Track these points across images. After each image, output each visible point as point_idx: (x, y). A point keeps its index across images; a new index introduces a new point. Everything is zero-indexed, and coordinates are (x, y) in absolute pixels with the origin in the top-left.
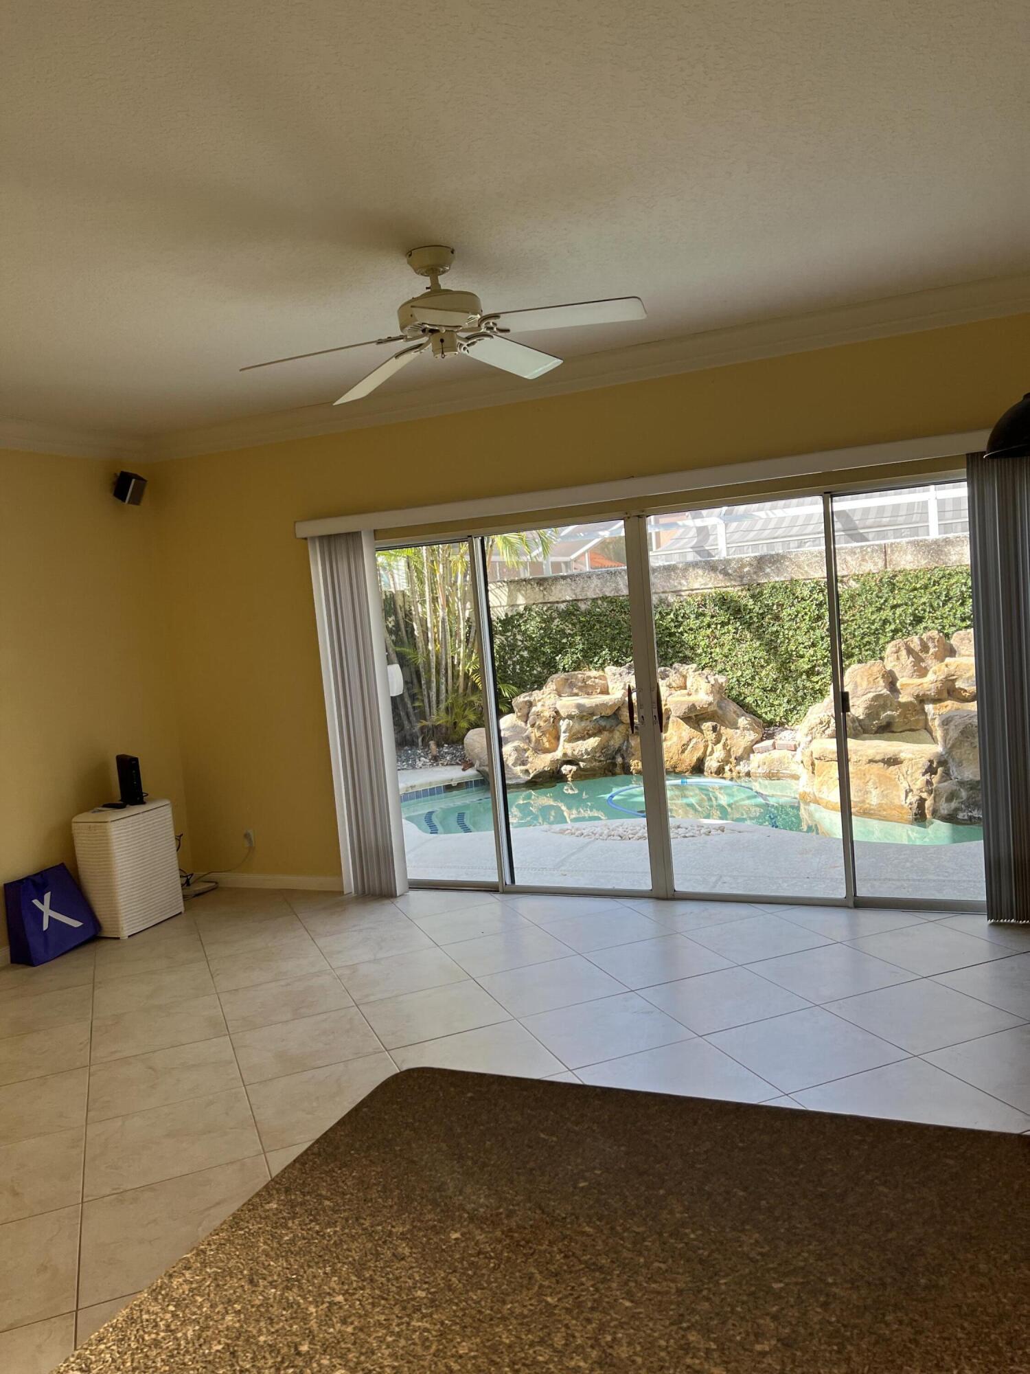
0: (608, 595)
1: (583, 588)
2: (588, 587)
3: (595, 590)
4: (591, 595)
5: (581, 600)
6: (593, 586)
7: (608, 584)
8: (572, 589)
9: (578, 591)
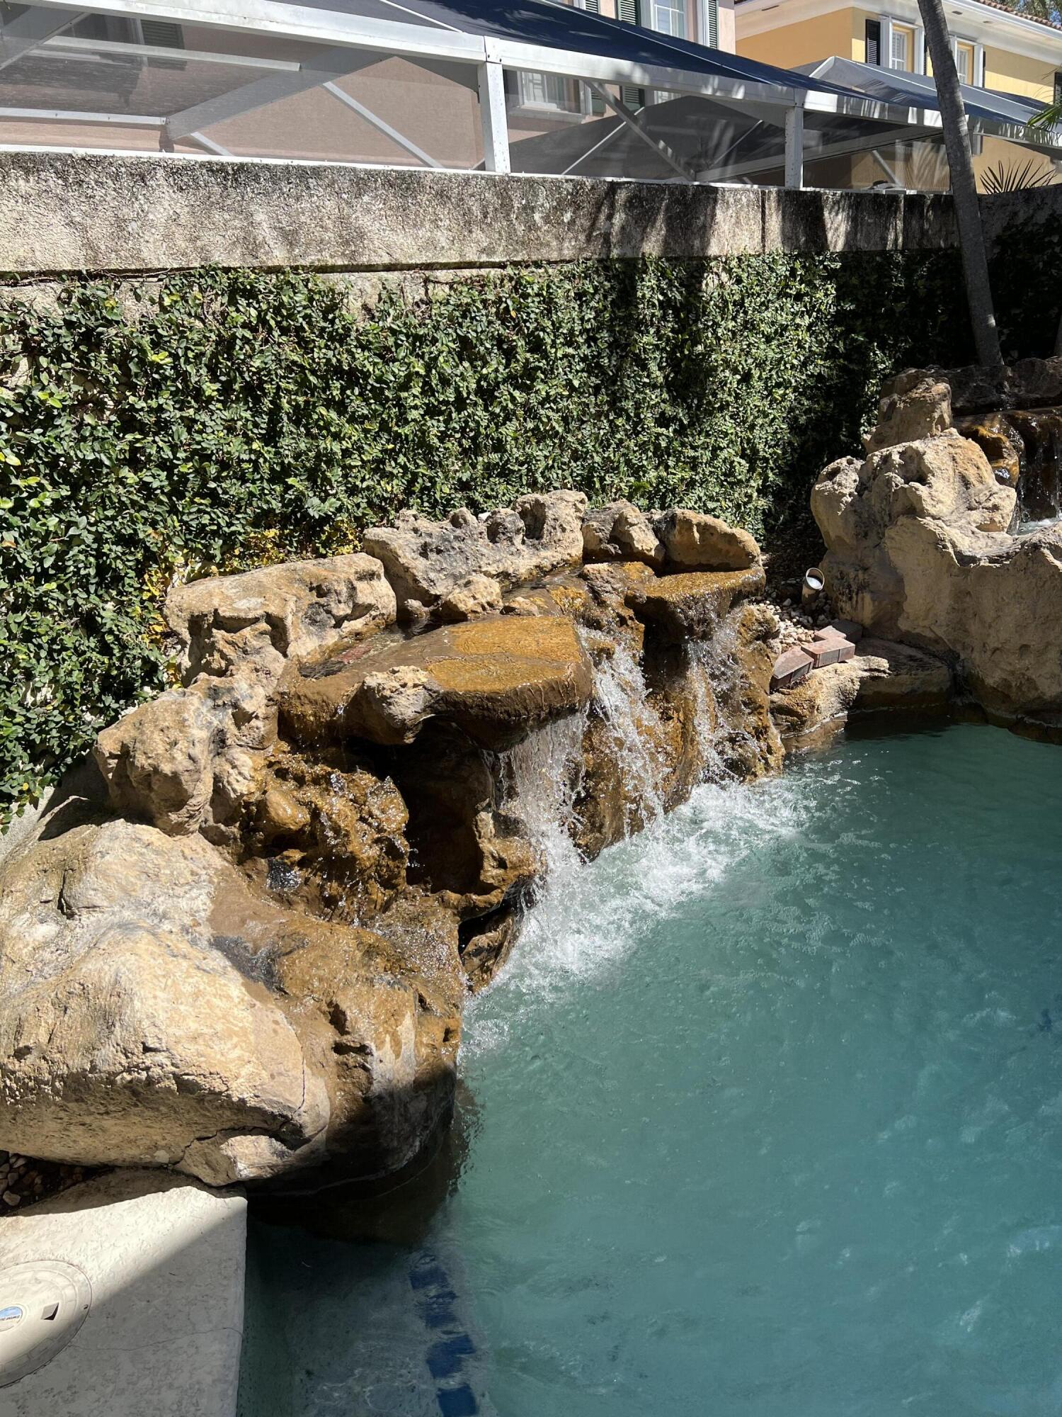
0: (220, 258)
1: (120, 223)
2: (142, 216)
3: (167, 237)
4: (156, 255)
5: (123, 274)
6: (159, 215)
7: (217, 216)
8: (71, 223)
9: (100, 230)
